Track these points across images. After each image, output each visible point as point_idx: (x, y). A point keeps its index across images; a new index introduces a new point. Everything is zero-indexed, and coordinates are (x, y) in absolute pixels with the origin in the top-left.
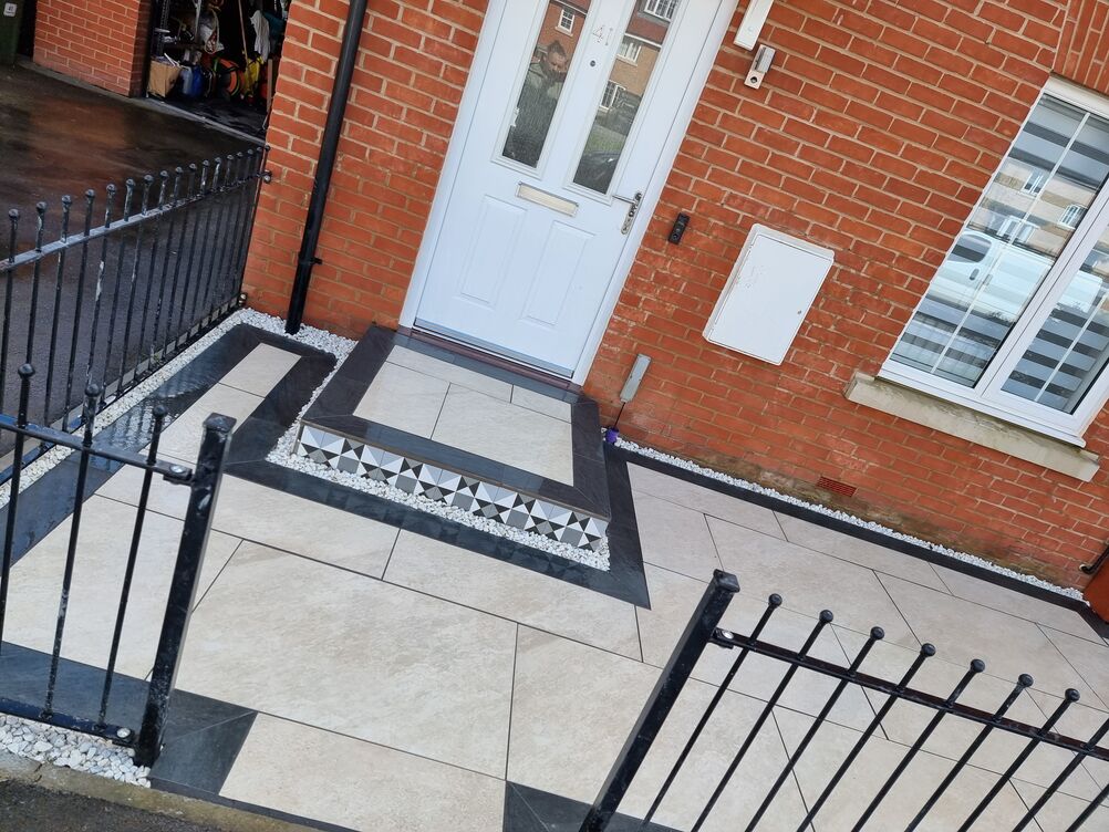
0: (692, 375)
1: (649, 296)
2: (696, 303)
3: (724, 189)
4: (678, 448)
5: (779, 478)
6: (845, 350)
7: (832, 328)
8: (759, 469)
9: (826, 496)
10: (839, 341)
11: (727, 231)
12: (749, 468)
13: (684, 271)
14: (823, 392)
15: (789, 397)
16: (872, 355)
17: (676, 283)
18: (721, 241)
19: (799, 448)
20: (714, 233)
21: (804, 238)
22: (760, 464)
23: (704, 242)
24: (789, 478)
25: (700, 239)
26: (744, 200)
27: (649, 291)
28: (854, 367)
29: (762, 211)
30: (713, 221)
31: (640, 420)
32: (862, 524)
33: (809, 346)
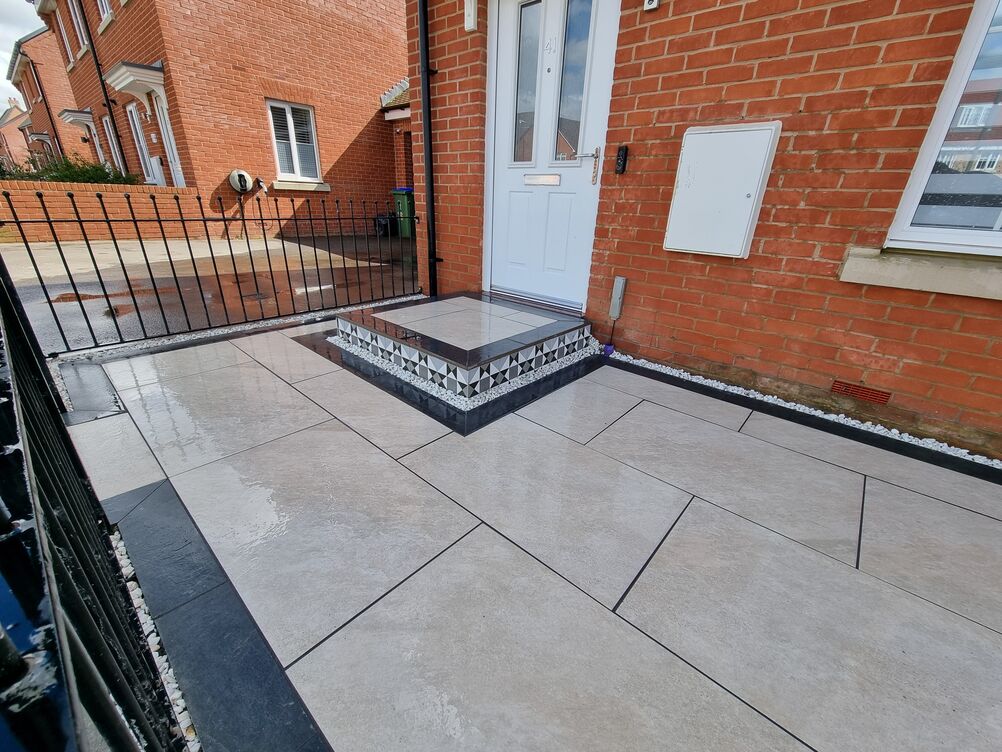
0: (665, 287)
1: (615, 226)
2: (653, 220)
3: (652, 110)
4: (668, 358)
5: (780, 383)
6: (827, 225)
7: (802, 205)
8: (754, 374)
9: (848, 405)
10: (815, 217)
12: (743, 373)
13: (636, 195)
14: (810, 280)
15: (768, 293)
16: (869, 223)
17: (633, 208)
18: (661, 157)
19: (796, 348)
20: (654, 152)
21: (743, 121)
22: (754, 370)
23: (645, 165)
24: (793, 383)
25: (641, 163)
26: (672, 112)
27: (613, 221)
28: (844, 242)
29: (692, 114)
30: (650, 142)
31: (631, 335)
32: (915, 441)
33: (778, 232)
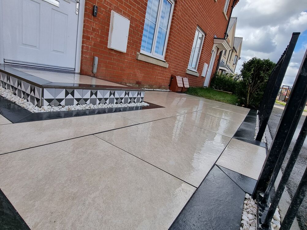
0: (108, 61)
2: (104, 37)
10: (133, 45)
11: (106, 12)
13: (99, 26)
15: (127, 62)
16: (139, 48)
17: (98, 31)
18: (105, 16)
19: (131, 75)
20: (103, 13)
21: (122, 15)
26: (108, 2)
27: (92, 34)
28: (136, 51)
29: (112, 6)
30: (102, 9)
